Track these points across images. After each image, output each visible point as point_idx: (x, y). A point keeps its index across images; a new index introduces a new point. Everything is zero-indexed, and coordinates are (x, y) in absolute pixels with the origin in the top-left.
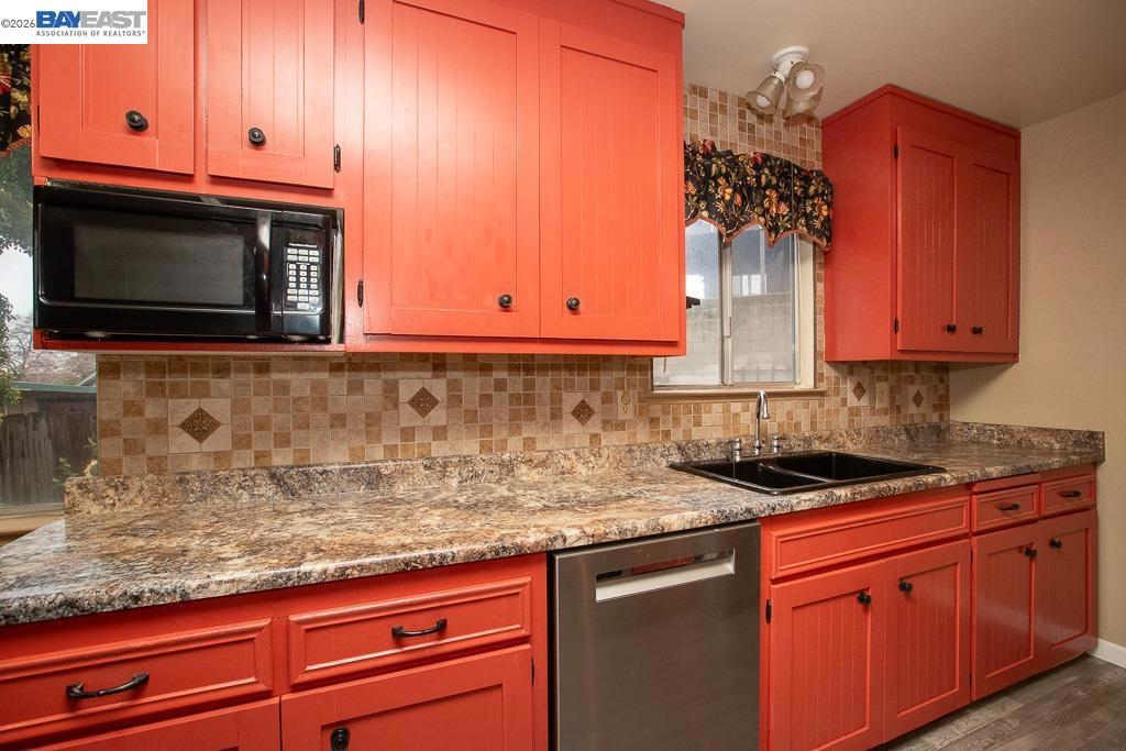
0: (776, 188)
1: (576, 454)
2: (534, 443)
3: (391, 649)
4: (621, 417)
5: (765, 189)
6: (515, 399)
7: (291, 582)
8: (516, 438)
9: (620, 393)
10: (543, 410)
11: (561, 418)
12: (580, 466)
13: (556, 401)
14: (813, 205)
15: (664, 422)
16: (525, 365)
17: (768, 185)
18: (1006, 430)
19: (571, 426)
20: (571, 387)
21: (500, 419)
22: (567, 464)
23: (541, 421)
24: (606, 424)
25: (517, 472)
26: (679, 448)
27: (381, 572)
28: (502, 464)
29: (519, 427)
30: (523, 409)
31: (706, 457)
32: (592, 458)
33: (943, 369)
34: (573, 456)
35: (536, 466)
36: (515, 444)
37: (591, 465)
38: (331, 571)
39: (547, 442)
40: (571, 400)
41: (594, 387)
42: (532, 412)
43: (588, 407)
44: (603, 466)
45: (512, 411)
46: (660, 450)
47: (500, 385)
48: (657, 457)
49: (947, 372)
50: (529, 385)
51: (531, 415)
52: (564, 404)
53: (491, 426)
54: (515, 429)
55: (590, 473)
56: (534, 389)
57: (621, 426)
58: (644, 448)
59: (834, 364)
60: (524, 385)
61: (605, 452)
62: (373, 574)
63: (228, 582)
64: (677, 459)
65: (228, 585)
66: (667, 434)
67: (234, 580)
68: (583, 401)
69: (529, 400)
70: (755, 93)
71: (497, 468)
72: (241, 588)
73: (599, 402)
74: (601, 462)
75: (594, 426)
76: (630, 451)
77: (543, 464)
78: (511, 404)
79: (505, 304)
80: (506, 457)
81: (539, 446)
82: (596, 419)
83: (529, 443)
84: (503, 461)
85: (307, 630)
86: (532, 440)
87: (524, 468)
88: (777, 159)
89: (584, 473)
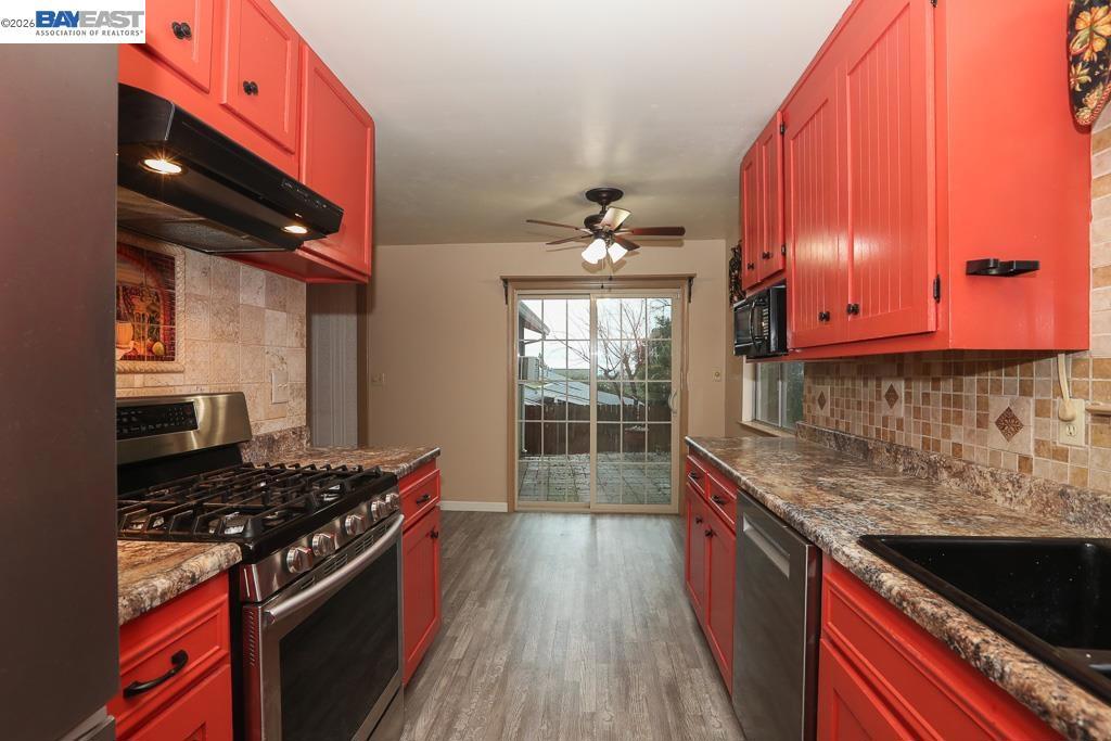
2: (961, 450)
6: (946, 399)
8: (947, 441)
10: (969, 415)
11: (987, 427)
12: (996, 490)
13: (983, 405)
16: (955, 363)
19: (994, 438)
20: (997, 389)
21: (936, 419)
22: (981, 483)
23: (967, 427)
24: (1040, 446)
25: (940, 475)
29: (949, 430)
30: (953, 411)
32: (1009, 486)
34: (988, 476)
36: (945, 447)
37: (1008, 495)
39: (972, 452)
40: (996, 406)
41: (1023, 392)
43: (1014, 417)
45: (944, 412)
50: (958, 386)
51: (959, 418)
52: (990, 410)
53: (929, 425)
54: (946, 432)
55: (1007, 505)
56: (962, 391)
60: (954, 386)
68: (1009, 410)
69: (957, 402)
73: (1028, 414)
74: (1022, 495)
75: (1021, 444)
78: (943, 404)
81: (964, 455)
83: (957, 450)
86: (960, 447)
89: (999, 502)
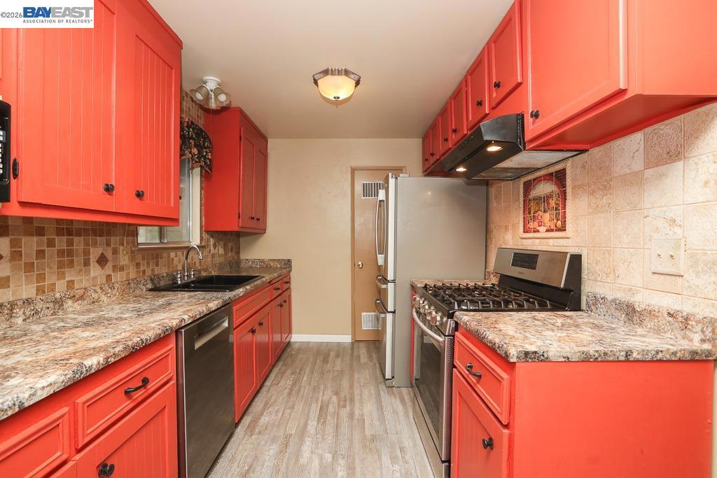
0: (194, 139)
1: (101, 288)
2: (74, 283)
3: (125, 402)
4: (122, 263)
5: (191, 139)
6: (61, 253)
7: (82, 376)
8: (62, 281)
9: (121, 248)
10: (78, 260)
11: (90, 265)
12: (103, 296)
13: (87, 253)
14: (206, 152)
15: (143, 264)
16: (67, 229)
17: (192, 138)
18: (262, 261)
19: (95, 271)
20: (95, 244)
21: (51, 268)
22: (95, 296)
23: (78, 268)
24: (115, 268)
25: (65, 306)
26: (151, 280)
27: (123, 356)
28: (55, 302)
29: (63, 273)
30: (67, 259)
31: (162, 283)
32: (110, 290)
33: (238, 235)
34: (99, 291)
35: (78, 300)
36: (61, 286)
37: (109, 295)
38: (101, 362)
39: (81, 281)
40: (95, 253)
41: (108, 244)
42: (72, 262)
43: (105, 257)
44: (115, 295)
45: (59, 261)
46: (143, 281)
47: (51, 244)
48: (142, 286)
49: (239, 237)
50: (70, 243)
51: (71, 264)
52: (91, 255)
53: (45, 274)
54: (61, 276)
56: (73, 246)
57: (122, 269)
58: (135, 281)
59: (207, 232)
60: (67, 243)
61: (116, 286)
62: (119, 358)
63: (48, 386)
64: (150, 286)
65: (48, 389)
66: (144, 272)
67: (51, 384)
68: (102, 254)
69: (70, 253)
70: (196, 91)
71: (51, 305)
72: (56, 388)
73: (111, 254)
74: (114, 292)
75: (108, 269)
76: (129, 284)
77: (82, 298)
78: (58, 257)
79: (109, 189)
80: (58, 295)
81: (76, 286)
82: (110, 265)
83: (70, 284)
84: (56, 299)
85: (88, 406)
86: (72, 282)
87: (70, 302)
88: (196, 126)
89: (105, 300)
